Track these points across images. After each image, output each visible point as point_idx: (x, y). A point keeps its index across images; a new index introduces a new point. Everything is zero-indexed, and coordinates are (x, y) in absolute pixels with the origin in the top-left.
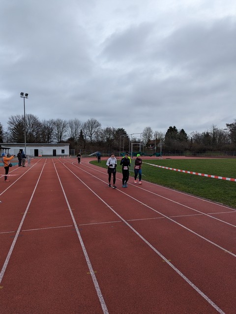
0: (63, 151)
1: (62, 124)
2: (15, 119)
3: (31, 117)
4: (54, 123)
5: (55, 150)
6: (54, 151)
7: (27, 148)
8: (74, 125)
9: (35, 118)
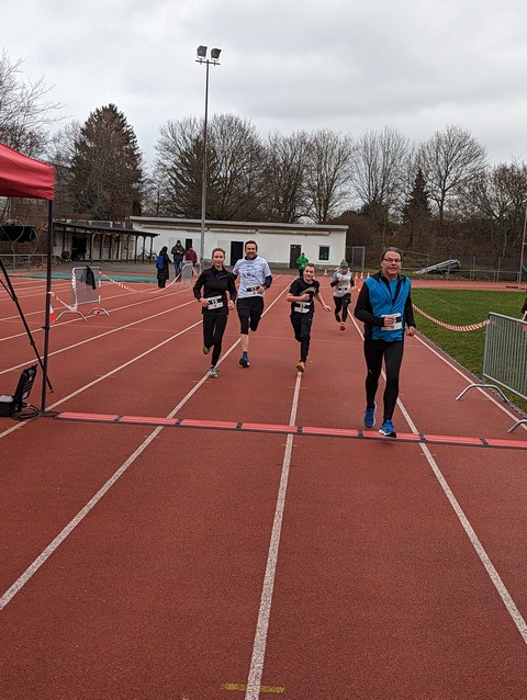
0: (324, 253)
1: (336, 151)
2: (178, 134)
4: (309, 148)
5: (299, 247)
6: (296, 250)
7: (209, 236)
8: (381, 154)
9: (242, 130)
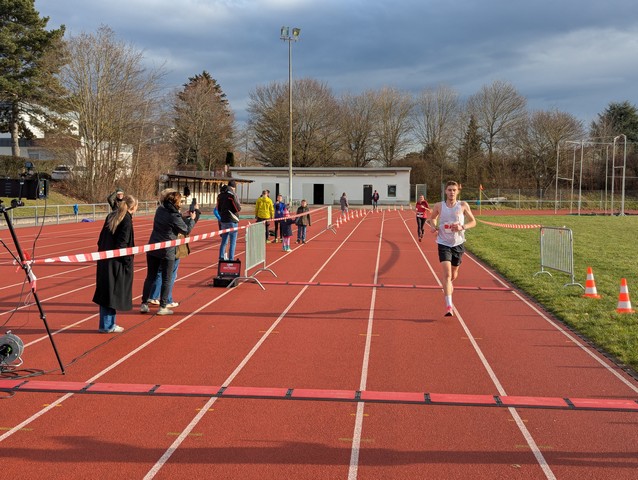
0: (392, 190)
1: (400, 105)
3: (311, 89)
5: (371, 187)
6: (368, 190)
7: (294, 180)
